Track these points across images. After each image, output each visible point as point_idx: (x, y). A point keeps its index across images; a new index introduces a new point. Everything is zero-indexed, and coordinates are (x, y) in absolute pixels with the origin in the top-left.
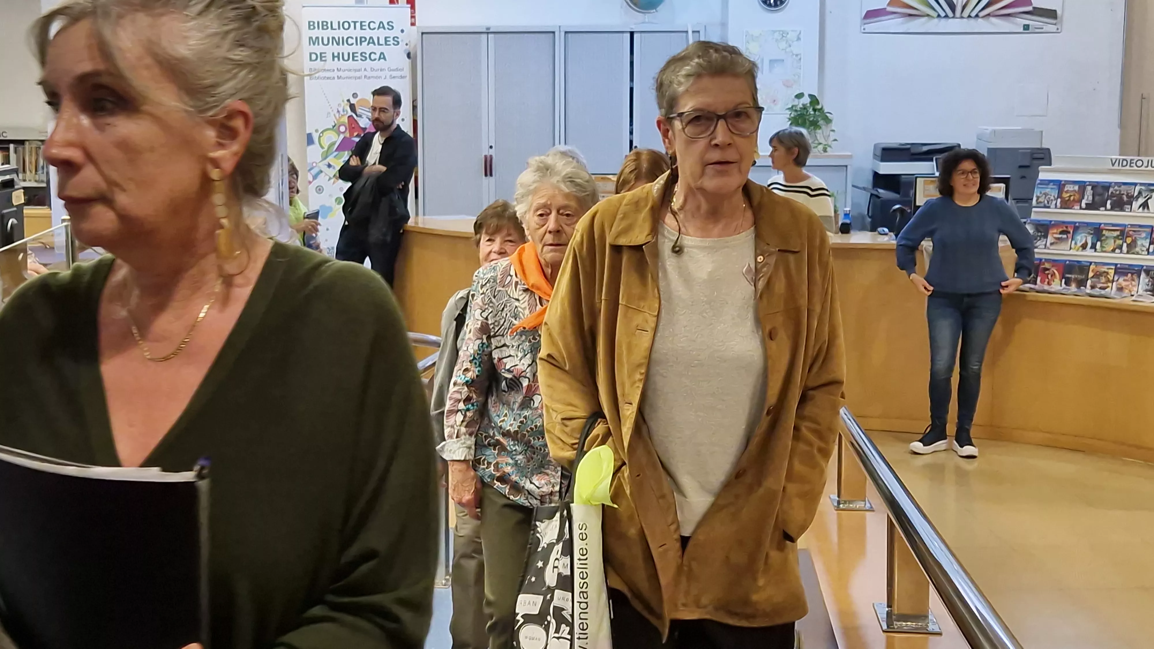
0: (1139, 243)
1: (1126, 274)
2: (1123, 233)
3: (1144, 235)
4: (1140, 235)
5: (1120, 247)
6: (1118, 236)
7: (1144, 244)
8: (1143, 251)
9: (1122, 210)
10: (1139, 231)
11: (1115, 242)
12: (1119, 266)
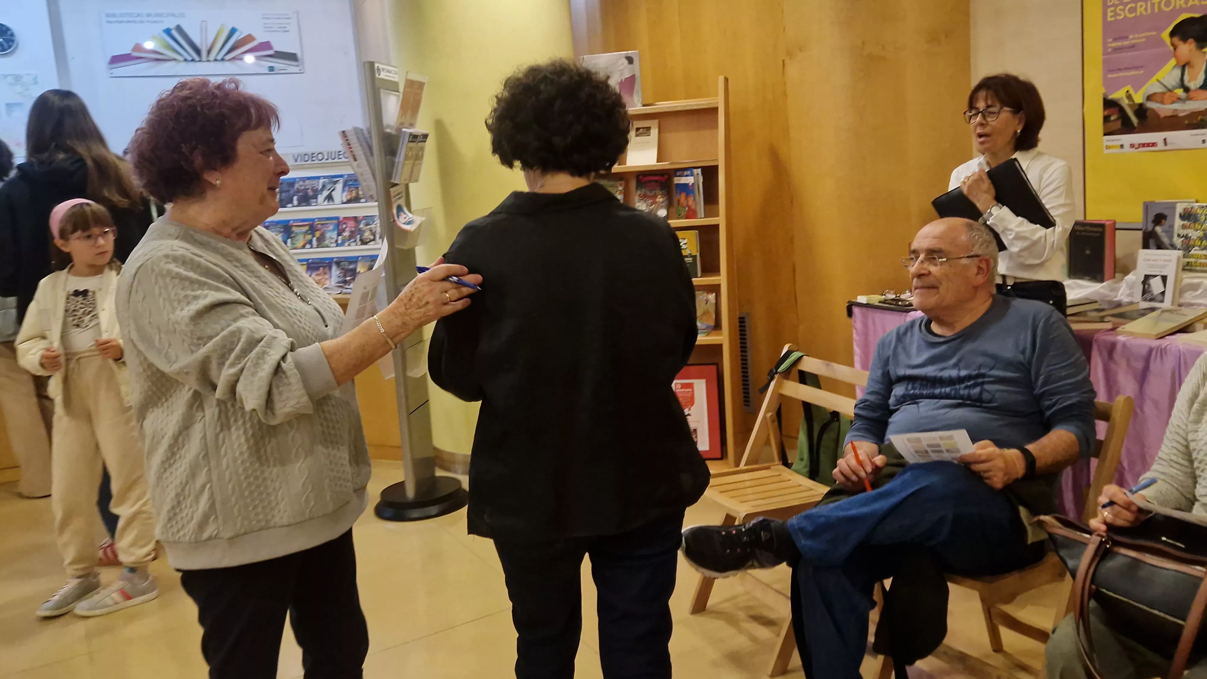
0: (328, 235)
1: (317, 269)
2: (312, 227)
3: (331, 227)
4: (328, 227)
5: (310, 242)
6: (308, 231)
7: (333, 237)
8: (332, 243)
9: (309, 205)
10: (327, 224)
11: (305, 237)
12: (310, 261)
